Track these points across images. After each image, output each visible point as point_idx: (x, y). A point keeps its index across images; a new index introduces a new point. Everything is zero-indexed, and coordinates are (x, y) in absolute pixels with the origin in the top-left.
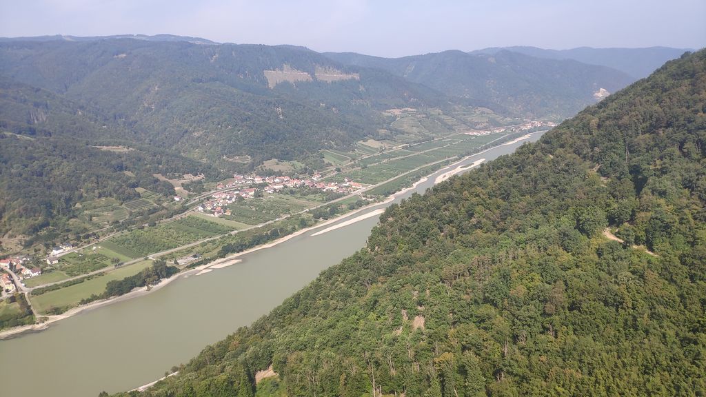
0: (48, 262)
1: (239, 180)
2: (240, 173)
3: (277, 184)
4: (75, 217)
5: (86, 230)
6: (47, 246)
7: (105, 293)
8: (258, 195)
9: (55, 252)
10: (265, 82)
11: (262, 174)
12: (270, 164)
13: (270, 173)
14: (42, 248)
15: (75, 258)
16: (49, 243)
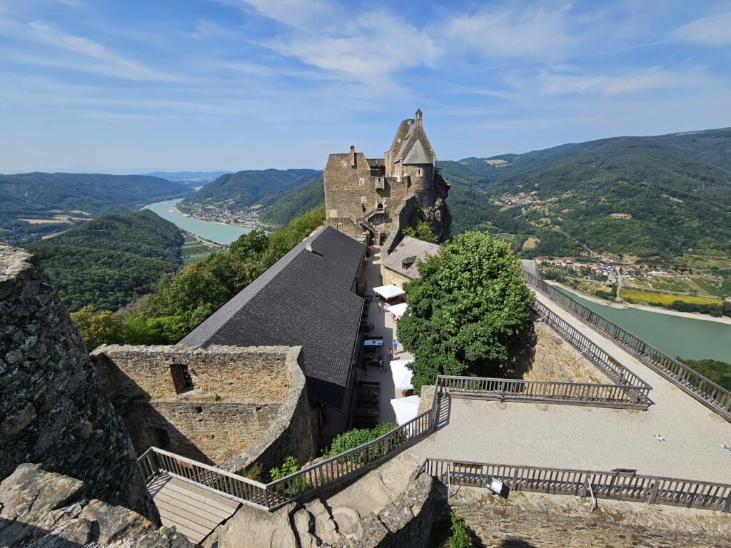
0: (645, 276)
4: (682, 256)
5: (685, 266)
6: (650, 267)
7: (670, 305)
9: (653, 272)
14: (646, 267)
15: (665, 280)
16: (653, 265)
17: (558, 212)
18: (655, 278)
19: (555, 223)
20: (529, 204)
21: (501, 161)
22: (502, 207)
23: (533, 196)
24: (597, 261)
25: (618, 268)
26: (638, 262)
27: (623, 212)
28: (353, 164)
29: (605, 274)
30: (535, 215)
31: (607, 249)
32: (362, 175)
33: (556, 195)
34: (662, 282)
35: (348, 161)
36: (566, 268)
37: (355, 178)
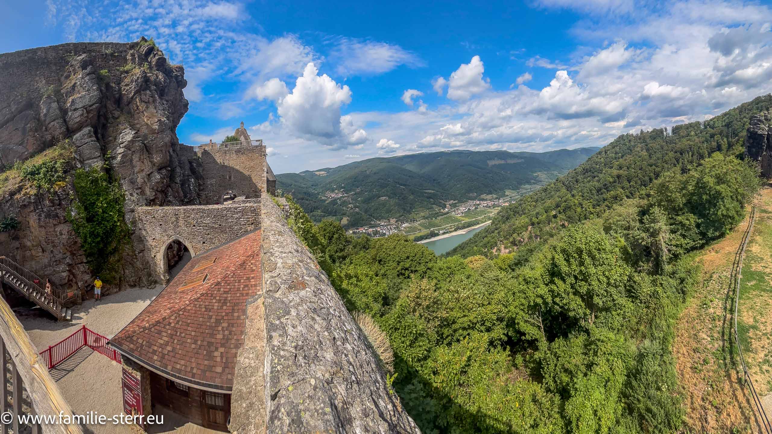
0: (401, 228)
1: (471, 202)
2: (471, 200)
3: (484, 204)
4: (411, 214)
8: (476, 208)
9: (403, 225)
10: (488, 165)
11: (480, 200)
12: (483, 196)
13: (483, 200)
14: (400, 223)
15: (408, 227)
16: (403, 223)
17: (356, 200)
18: (405, 228)
19: (356, 207)
20: (341, 197)
21: (323, 172)
22: (326, 200)
23: (342, 192)
24: (379, 225)
25: (389, 227)
26: (396, 222)
27: (384, 196)
29: (384, 232)
30: (344, 203)
31: (383, 218)
33: (354, 190)
34: (408, 229)
36: (365, 233)
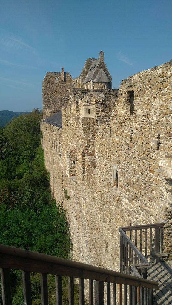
28: (63, 79)
32: (69, 87)
35: (60, 78)
37: (64, 88)
